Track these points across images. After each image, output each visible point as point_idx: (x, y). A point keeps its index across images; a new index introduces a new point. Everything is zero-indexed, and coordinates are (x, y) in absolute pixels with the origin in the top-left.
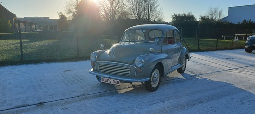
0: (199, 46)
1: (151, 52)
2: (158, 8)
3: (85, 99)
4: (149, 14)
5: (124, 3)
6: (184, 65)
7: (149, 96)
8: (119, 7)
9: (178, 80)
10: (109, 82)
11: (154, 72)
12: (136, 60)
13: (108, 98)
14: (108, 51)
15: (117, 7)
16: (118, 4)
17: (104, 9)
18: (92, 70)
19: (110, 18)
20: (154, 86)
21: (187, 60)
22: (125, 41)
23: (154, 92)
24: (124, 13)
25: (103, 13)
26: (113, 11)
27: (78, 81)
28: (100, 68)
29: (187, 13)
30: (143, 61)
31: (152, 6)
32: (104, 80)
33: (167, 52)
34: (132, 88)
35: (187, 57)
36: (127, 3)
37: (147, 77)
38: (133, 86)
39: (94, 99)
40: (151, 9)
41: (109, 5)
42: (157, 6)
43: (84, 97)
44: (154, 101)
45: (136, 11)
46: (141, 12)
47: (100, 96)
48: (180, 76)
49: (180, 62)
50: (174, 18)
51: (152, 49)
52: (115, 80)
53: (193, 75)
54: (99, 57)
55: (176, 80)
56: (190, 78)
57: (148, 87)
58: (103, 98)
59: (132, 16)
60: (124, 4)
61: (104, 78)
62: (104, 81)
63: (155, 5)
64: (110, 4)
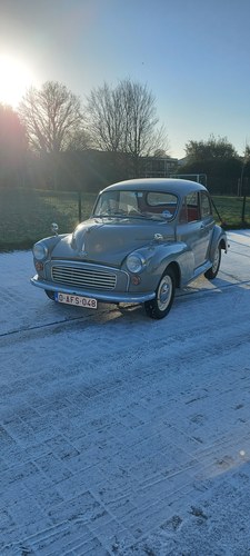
0: (243, 217)
1: (158, 242)
2: (156, 128)
3: (29, 337)
4: (137, 142)
5: (82, 113)
6: (216, 262)
7: (154, 330)
8: (70, 123)
9: (206, 294)
10: (74, 303)
11: (163, 281)
12: (129, 259)
13: (73, 334)
14: (69, 238)
15: (65, 123)
16: (66, 115)
17: (36, 127)
18: (36, 277)
19: (49, 146)
20: (162, 307)
21: (223, 251)
22: (101, 217)
23: (163, 321)
24: (81, 138)
25: (33, 136)
26: (55, 132)
27: (6, 299)
28: (56, 274)
29: (217, 140)
30: (143, 261)
31: (143, 122)
32: (63, 298)
33: (185, 239)
34: (118, 314)
35: (223, 245)
36: (88, 115)
37: (150, 292)
38: (121, 309)
39: (46, 338)
40: (141, 129)
41: (47, 118)
42: (154, 123)
43: (25, 333)
44: (165, 338)
45: (107, 134)
46: (119, 136)
47: (57, 331)
48: (208, 285)
49: (210, 256)
50: (190, 150)
51: (159, 236)
52: (87, 299)
53: (234, 282)
54: (50, 251)
55: (201, 294)
56: (230, 288)
57: (151, 311)
58: (64, 335)
59: (99, 145)
60: (80, 116)
61: (65, 296)
62: (64, 301)
63: (151, 121)
64: (50, 116)
